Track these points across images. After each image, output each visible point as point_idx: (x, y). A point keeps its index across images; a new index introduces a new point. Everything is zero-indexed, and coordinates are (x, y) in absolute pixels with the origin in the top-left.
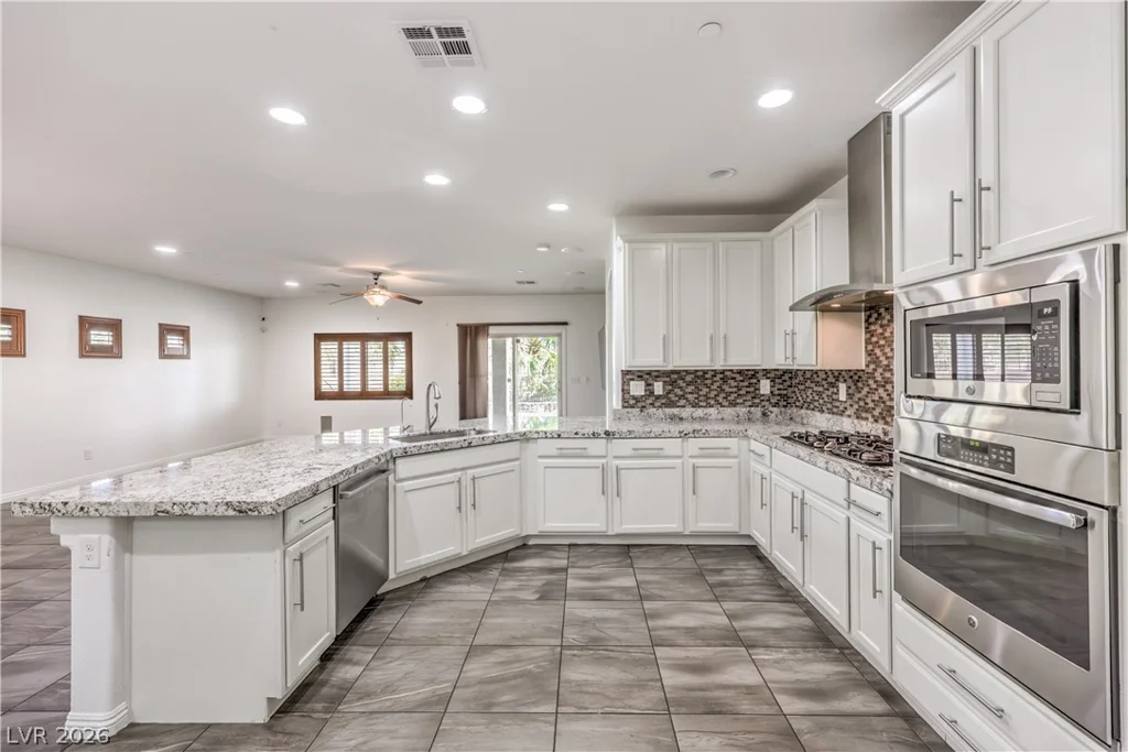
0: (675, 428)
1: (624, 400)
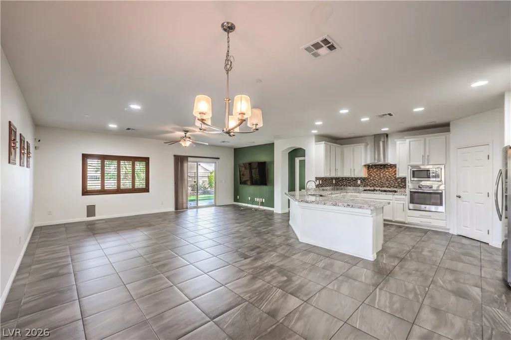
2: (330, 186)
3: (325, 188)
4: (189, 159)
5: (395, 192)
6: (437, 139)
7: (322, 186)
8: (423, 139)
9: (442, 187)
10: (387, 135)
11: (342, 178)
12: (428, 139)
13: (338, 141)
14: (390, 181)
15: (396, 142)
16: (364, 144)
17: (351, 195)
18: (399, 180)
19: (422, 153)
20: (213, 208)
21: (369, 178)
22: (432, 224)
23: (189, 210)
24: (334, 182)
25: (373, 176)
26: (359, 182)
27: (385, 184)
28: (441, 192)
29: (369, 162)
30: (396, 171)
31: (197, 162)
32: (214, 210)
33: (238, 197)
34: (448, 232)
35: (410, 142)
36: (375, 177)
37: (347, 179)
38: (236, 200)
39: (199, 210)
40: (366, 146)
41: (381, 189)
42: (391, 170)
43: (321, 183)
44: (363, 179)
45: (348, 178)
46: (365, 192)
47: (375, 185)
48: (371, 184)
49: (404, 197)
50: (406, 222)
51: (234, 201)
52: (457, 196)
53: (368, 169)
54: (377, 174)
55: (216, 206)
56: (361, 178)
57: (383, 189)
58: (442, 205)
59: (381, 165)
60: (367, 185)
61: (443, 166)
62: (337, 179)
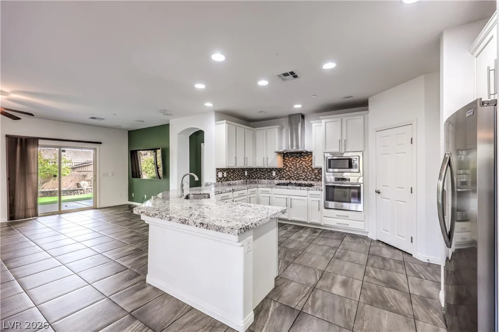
0: (231, 188)
1: (217, 179)
2: (240, 179)
3: (232, 182)
4: (41, 142)
5: (311, 185)
6: (355, 119)
7: (228, 180)
8: (339, 119)
9: (361, 181)
10: (303, 116)
11: (256, 169)
12: (344, 119)
13: (251, 123)
14: (306, 173)
15: (311, 124)
16: (278, 126)
17: (262, 191)
18: (316, 171)
19: (339, 138)
20: (92, 211)
21: (284, 169)
22: (350, 226)
23: (39, 219)
24: (246, 174)
25: (289, 166)
26: (274, 174)
27: (302, 176)
28: (359, 186)
29: (284, 148)
30: (312, 160)
31: (60, 147)
32: (92, 214)
33: (133, 194)
34: (366, 235)
35: (326, 123)
36: (290, 167)
37: (260, 170)
38: (131, 199)
39: (63, 216)
40: (281, 129)
41: (297, 182)
42: (307, 158)
43: (225, 176)
44: (279, 170)
45: (262, 169)
46: (278, 186)
47: (291, 177)
48: (286, 176)
49: (319, 192)
50: (322, 224)
51: (129, 201)
52: (376, 192)
53: (283, 158)
54: (293, 164)
55: (96, 209)
56: (275, 169)
57: (300, 182)
58: (360, 203)
59: (297, 153)
60: (283, 177)
61: (362, 153)
62: (250, 170)
